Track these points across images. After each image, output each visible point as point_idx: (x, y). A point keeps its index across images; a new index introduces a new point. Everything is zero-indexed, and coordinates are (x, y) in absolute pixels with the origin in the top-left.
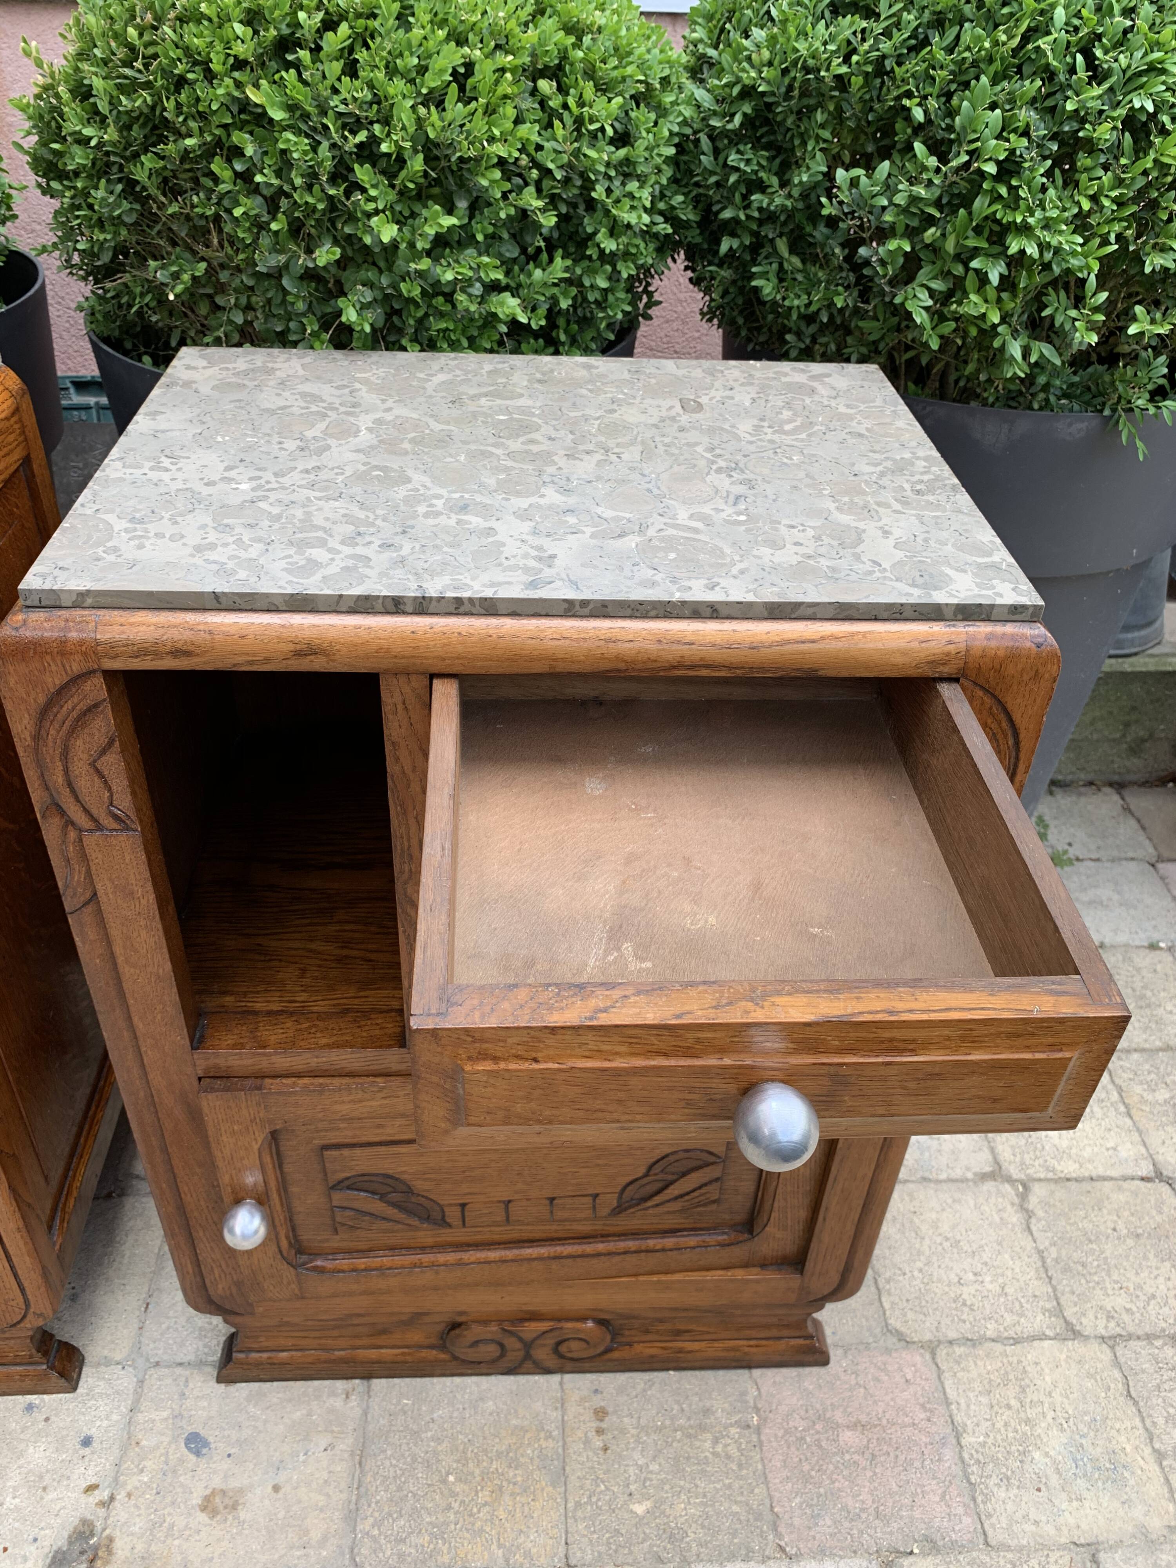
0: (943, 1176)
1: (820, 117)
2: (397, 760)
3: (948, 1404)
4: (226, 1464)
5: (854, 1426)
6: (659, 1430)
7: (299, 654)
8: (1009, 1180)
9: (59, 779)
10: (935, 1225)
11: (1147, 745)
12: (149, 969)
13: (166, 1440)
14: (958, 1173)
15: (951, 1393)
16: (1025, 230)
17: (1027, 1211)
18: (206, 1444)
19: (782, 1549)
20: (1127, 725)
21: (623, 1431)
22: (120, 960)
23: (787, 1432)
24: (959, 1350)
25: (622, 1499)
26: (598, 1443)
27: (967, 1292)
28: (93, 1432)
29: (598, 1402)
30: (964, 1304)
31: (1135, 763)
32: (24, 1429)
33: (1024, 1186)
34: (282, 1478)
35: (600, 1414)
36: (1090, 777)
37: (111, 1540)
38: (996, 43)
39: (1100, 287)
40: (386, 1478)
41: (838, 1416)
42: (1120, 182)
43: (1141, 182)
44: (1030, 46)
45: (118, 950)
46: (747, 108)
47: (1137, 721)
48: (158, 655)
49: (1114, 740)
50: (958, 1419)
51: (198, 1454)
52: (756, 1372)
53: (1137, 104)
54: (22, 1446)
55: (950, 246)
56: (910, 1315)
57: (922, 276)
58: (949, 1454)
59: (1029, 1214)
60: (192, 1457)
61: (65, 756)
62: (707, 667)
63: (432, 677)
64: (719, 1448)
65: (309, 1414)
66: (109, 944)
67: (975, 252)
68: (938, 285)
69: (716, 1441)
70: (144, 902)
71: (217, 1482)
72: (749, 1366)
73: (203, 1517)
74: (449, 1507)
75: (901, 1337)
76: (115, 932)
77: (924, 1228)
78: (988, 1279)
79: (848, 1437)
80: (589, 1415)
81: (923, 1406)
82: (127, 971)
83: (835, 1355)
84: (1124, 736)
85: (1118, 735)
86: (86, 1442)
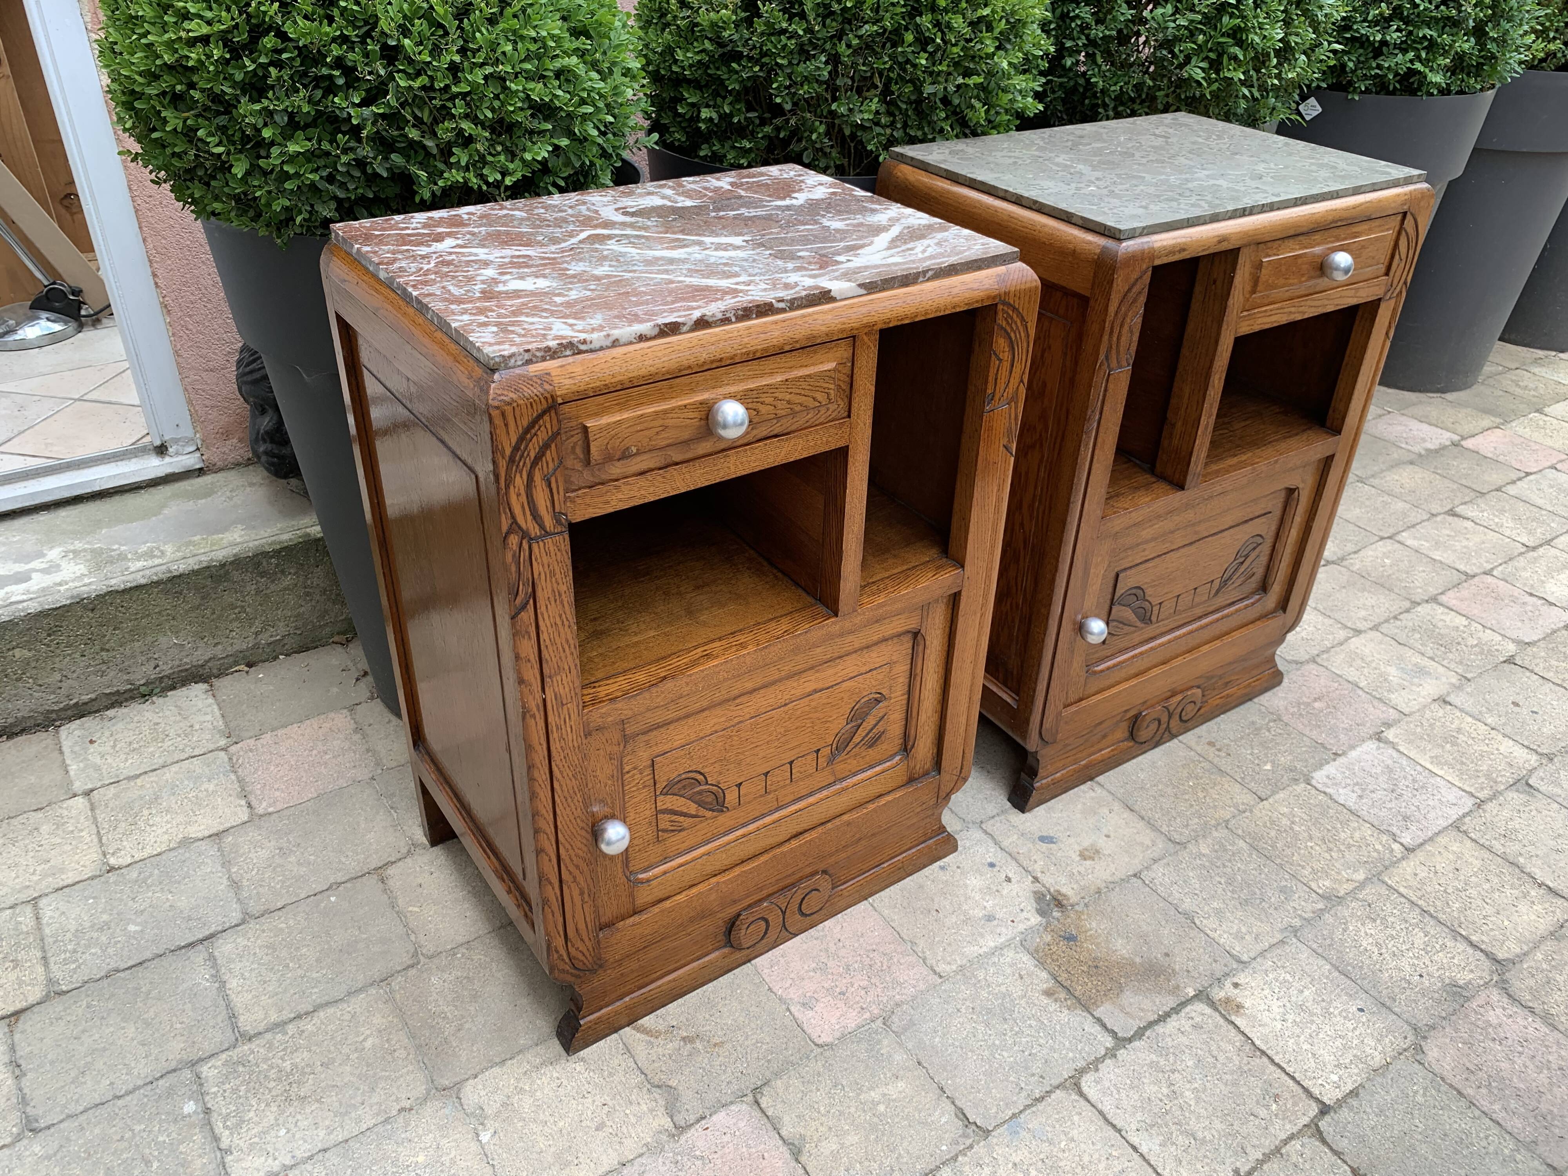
3: (1341, 676)
4: (1072, 840)
5: (1315, 700)
6: (1242, 738)
9: (1114, 340)
13: (1031, 846)
15: (1338, 672)
18: (1051, 838)
19: (1336, 754)
21: (1228, 745)
22: (1095, 460)
23: (1292, 715)
24: (1324, 655)
25: (1257, 768)
26: (1223, 754)
28: (989, 860)
29: (1204, 740)
32: (953, 877)
34: (1105, 831)
35: (1211, 744)
37: (1058, 891)
40: (1151, 809)
41: (1307, 699)
50: (1350, 680)
51: (1053, 843)
52: (1256, 700)
54: (961, 883)
58: (1360, 692)
60: (1052, 845)
61: (1121, 325)
64: (1273, 733)
65: (1084, 804)
66: (1094, 450)
69: (1269, 731)
71: (1077, 848)
72: (1250, 699)
73: (1088, 862)
74: (1192, 806)
75: (1297, 663)
76: (1100, 440)
79: (1317, 705)
80: (1207, 747)
81: (1333, 681)
86: (992, 865)
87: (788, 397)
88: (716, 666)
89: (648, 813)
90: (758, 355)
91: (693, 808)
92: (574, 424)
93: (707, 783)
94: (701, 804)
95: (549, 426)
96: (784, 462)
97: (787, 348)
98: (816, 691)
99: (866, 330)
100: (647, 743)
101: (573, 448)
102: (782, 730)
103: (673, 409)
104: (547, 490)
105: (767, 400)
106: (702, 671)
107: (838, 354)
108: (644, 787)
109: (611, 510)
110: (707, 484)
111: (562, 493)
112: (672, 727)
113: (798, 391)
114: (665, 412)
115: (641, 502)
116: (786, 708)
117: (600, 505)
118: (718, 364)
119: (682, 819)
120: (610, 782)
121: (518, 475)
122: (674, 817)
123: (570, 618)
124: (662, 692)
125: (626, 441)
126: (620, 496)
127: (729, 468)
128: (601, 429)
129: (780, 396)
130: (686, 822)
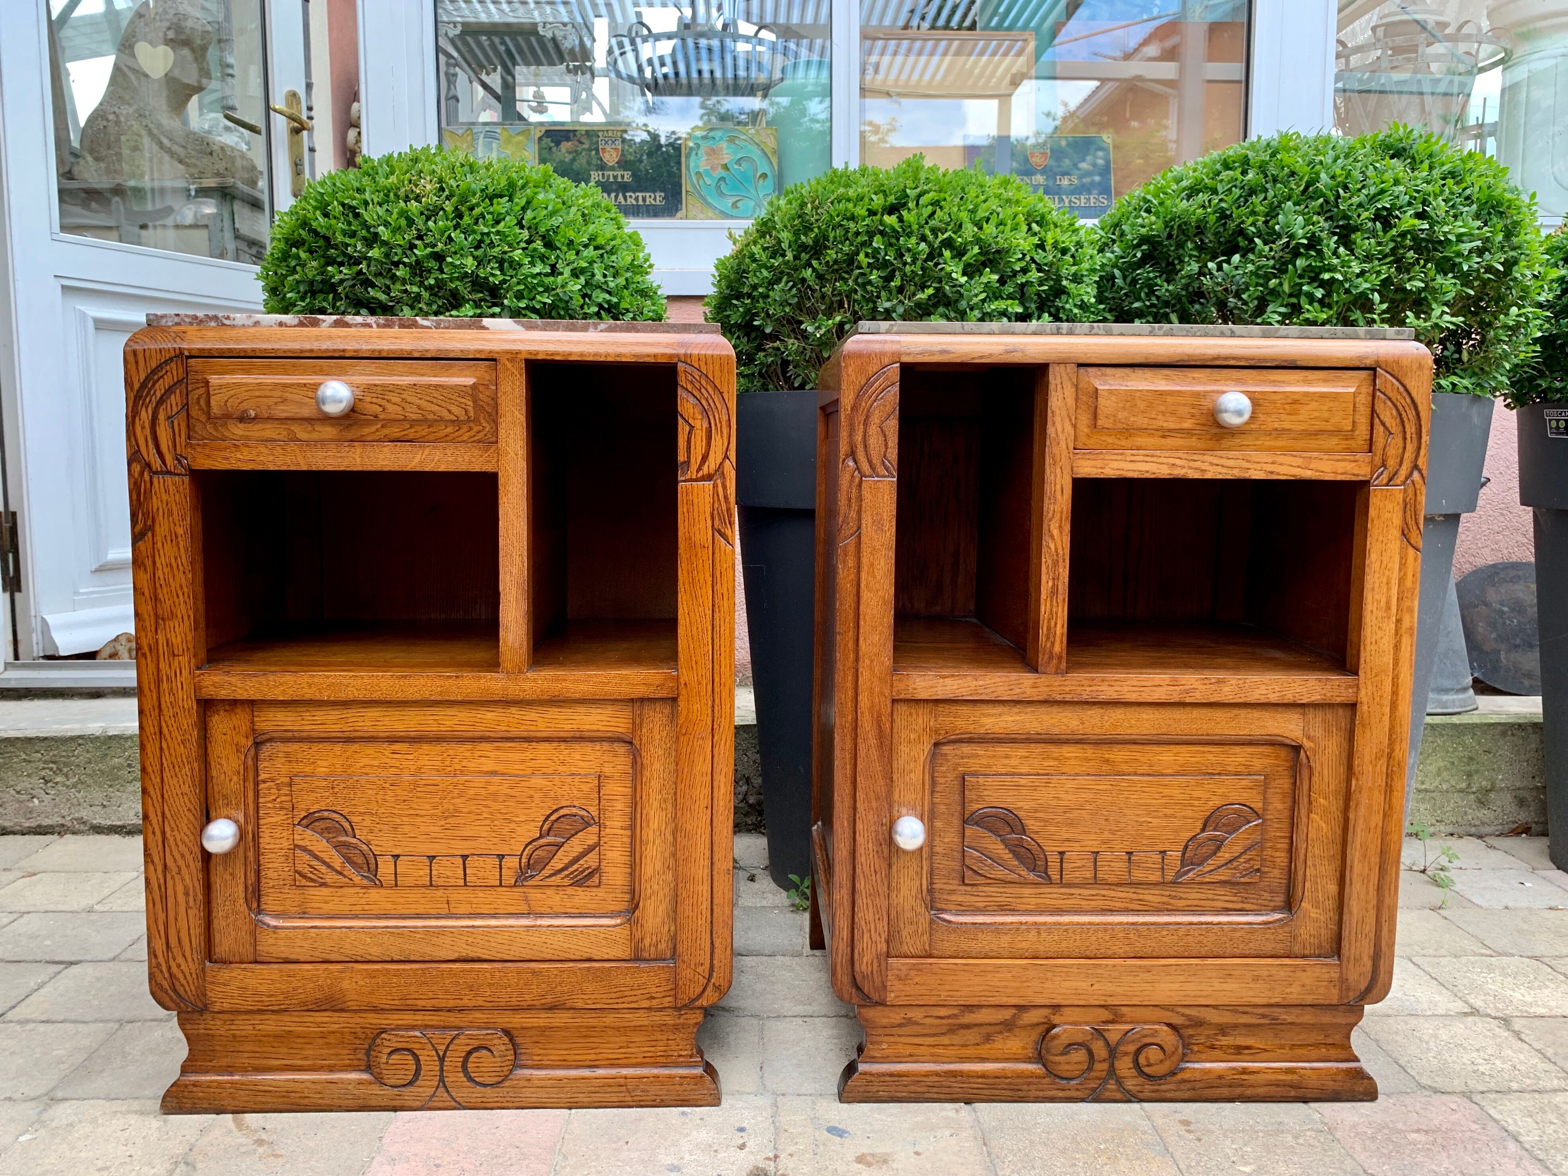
0: (1429, 1013)
1: (1190, 245)
2: (1054, 423)
3: (1497, 1121)
4: (868, 1141)
5: (1418, 1131)
7: (1008, 352)
8: (1489, 1016)
9: (859, 438)
10: (1436, 1036)
11: (1492, 795)
12: (880, 593)
13: (811, 1130)
14: (1441, 1012)
15: (1497, 1116)
16: (1331, 269)
17: (1514, 1031)
18: (845, 1132)
20: (1469, 775)
21: (1210, 1131)
22: (862, 586)
23: (1357, 1134)
24: (1492, 1096)
25: (1227, 1164)
26: (1191, 1136)
27: (1482, 1069)
28: (745, 1125)
29: (1179, 1117)
30: (1483, 1073)
31: (1484, 814)
32: (684, 1124)
33: (1505, 1020)
34: (920, 1148)
35: (1185, 1123)
36: (1450, 829)
38: (1291, 189)
39: (1381, 302)
40: (1011, 1150)
41: (1400, 1126)
42: (1379, 244)
43: (1391, 245)
44: (1311, 189)
45: (864, 575)
46: (1145, 247)
47: (1477, 771)
48: (932, 353)
49: (1461, 791)
50: (1510, 1128)
51: (841, 1136)
52: (1314, 1104)
53: (1380, 206)
54: (686, 1131)
55: (1286, 288)
56: (1437, 1079)
57: (1270, 308)
58: (1511, 1145)
59: (1517, 1035)
60: (837, 1138)
61: (866, 423)
62: (1234, 358)
63: (1080, 365)
64: (1301, 1141)
65: (927, 1119)
66: (859, 572)
67: (1302, 285)
68: (1282, 310)
69: (1296, 1137)
70: (888, 534)
71: (864, 1150)
72: (1305, 1102)
73: (860, 1166)
75: (1436, 1091)
76: (865, 561)
77: (1426, 1038)
78: (1498, 1062)
79: (1415, 1136)
80: (1175, 1123)
81: (1474, 1122)
82: (865, 595)
83: (1381, 1098)
84: (1469, 786)
85: (1464, 785)
86: (741, 1130)
87: (418, 402)
88: (345, 677)
89: (286, 844)
90: (384, 355)
91: (337, 861)
92: (200, 377)
93: (355, 837)
94: (349, 860)
95: (175, 373)
96: (418, 469)
97: (416, 355)
98: (494, 773)
99: (509, 356)
100: (287, 754)
101: (198, 399)
102: (451, 807)
103: (293, 385)
104: (170, 431)
105: (394, 400)
106: (328, 677)
107: (478, 374)
108: (282, 808)
109: (227, 467)
110: (330, 468)
111: (183, 437)
112: (315, 747)
113: (428, 398)
114: (285, 386)
115: (260, 468)
116: (455, 780)
117: (219, 459)
118: (342, 354)
119: (323, 869)
120: (235, 778)
121: (144, 409)
122: (315, 863)
123: (185, 564)
124: (281, 684)
125: (244, 404)
126: (239, 456)
127: (354, 459)
128: (221, 386)
129: (409, 399)
130: (330, 877)
